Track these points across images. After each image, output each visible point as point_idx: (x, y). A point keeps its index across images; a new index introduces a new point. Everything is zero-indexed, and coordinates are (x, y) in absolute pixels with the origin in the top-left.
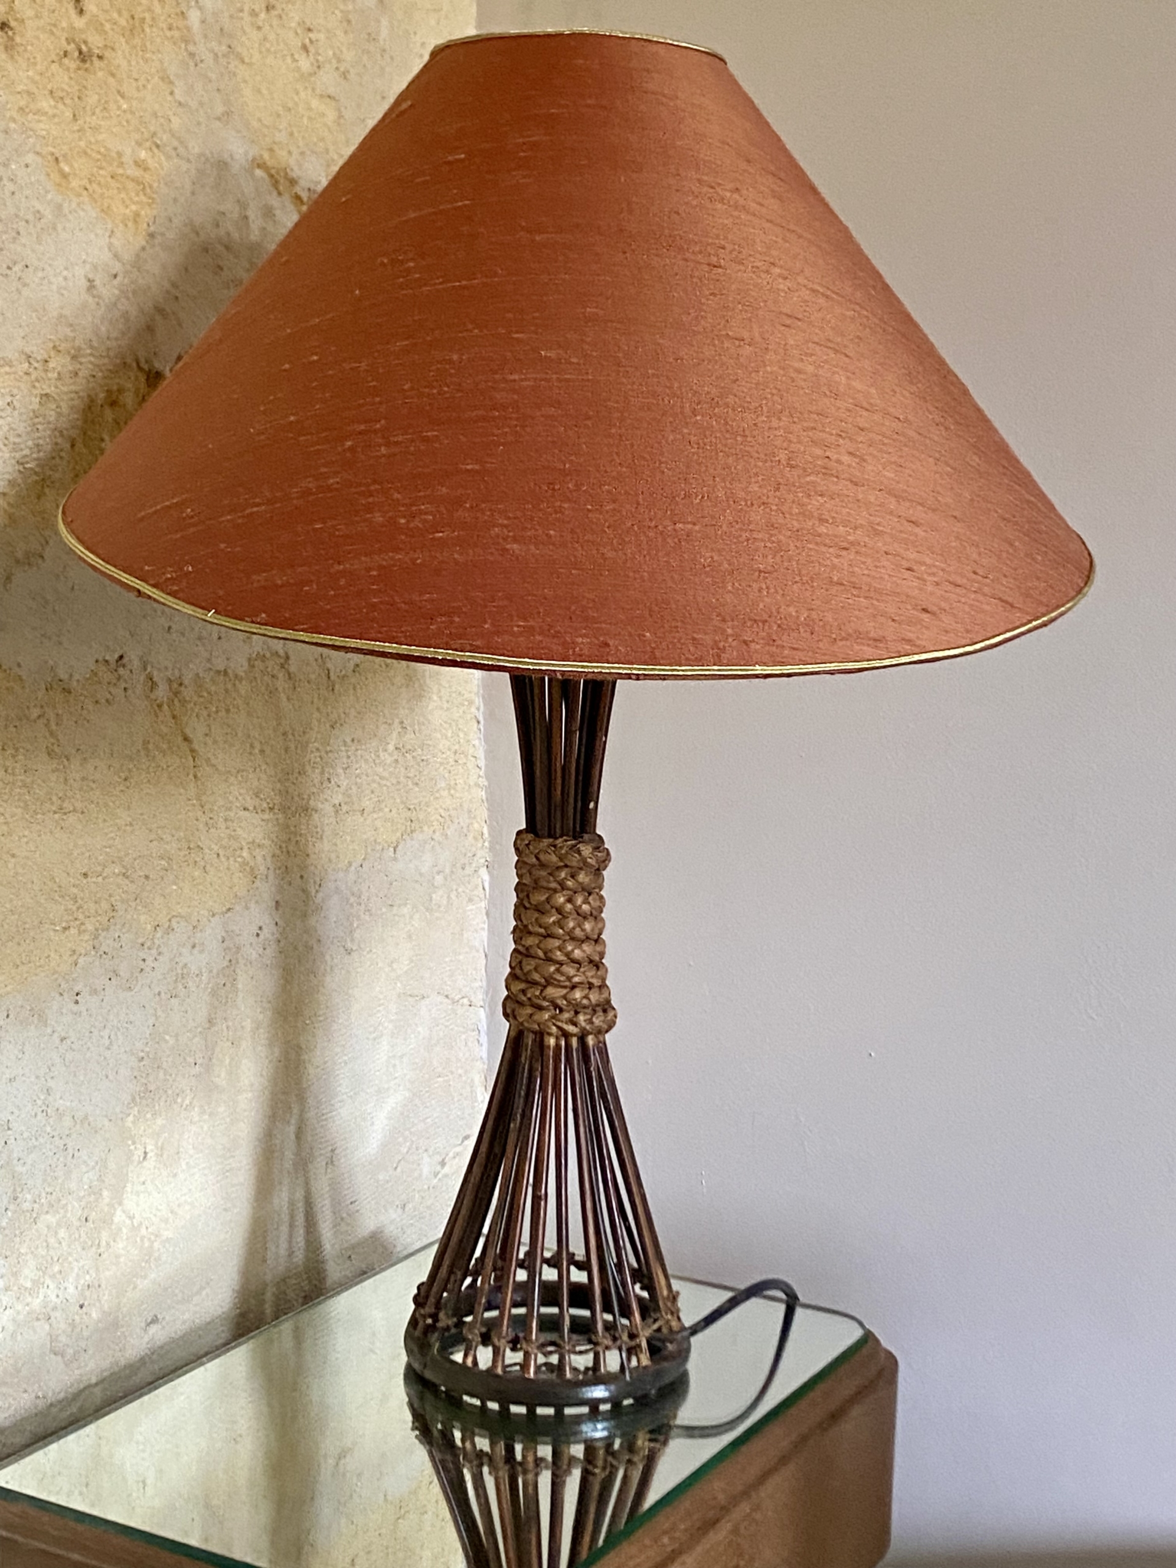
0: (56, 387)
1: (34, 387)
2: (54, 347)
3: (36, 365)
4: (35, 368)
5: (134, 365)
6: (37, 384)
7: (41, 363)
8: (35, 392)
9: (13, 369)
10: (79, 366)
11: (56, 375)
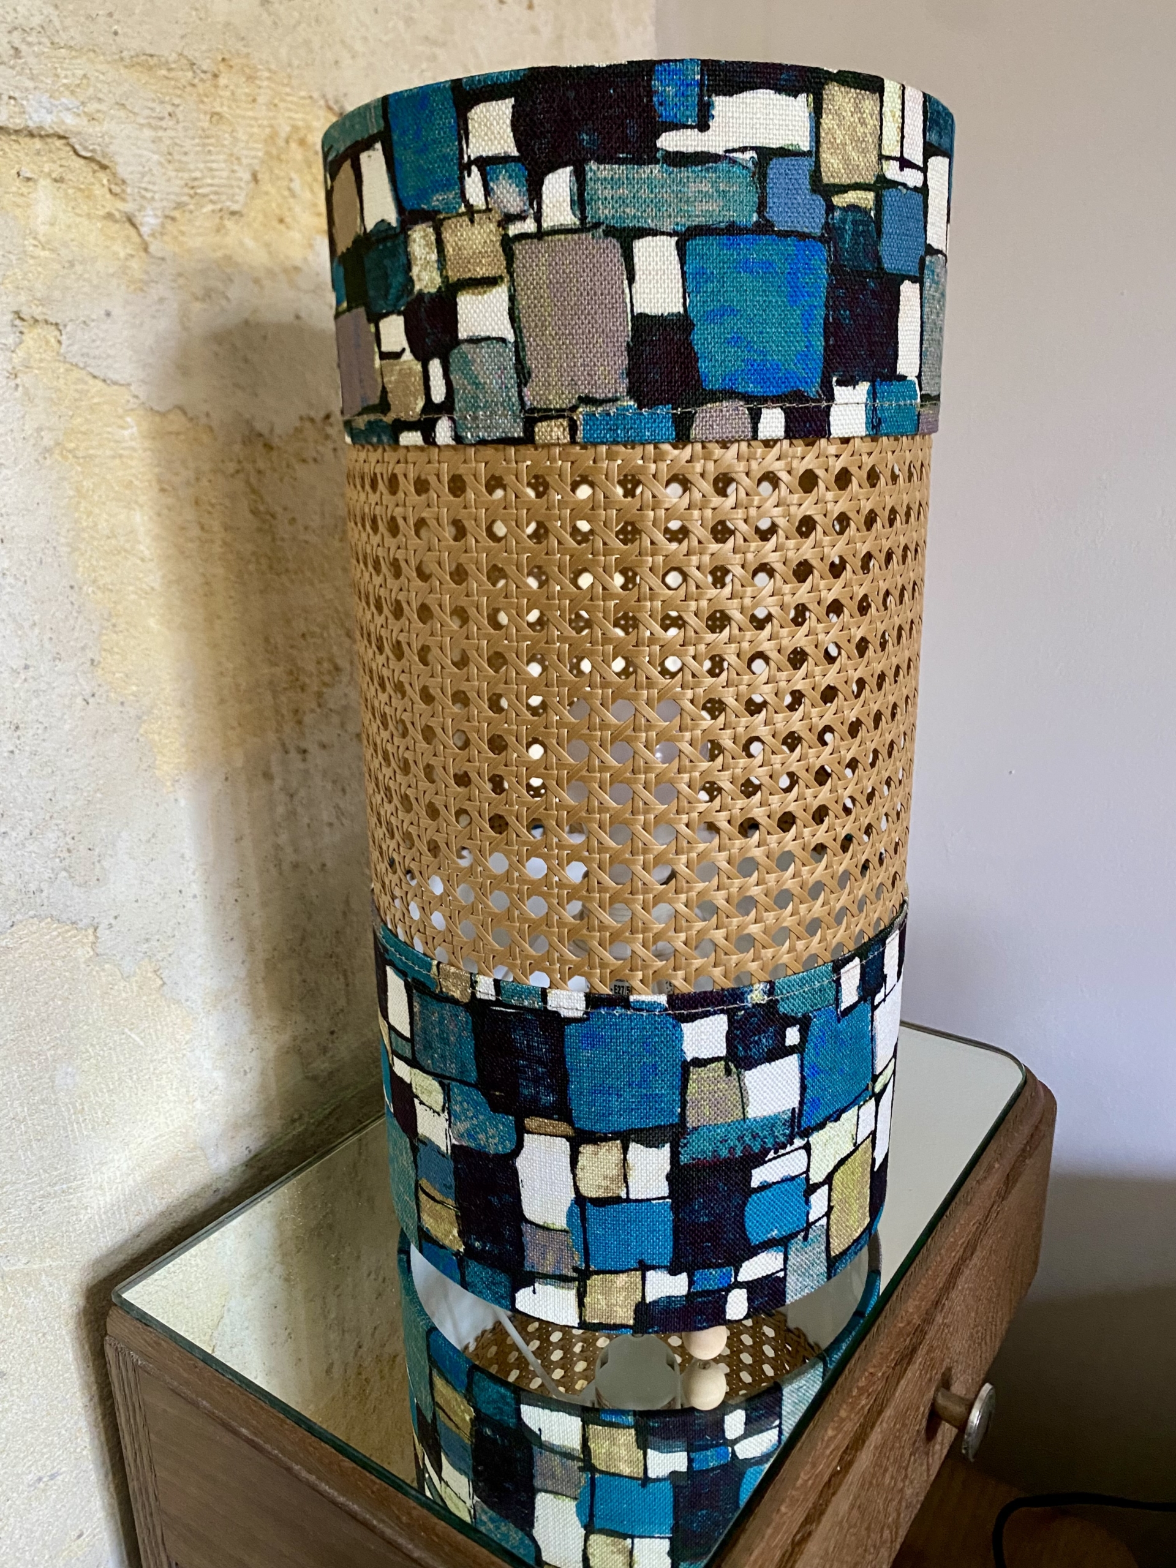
0: (230, 107)
1: (202, 102)
2: (223, 60)
3: (202, 75)
4: (202, 80)
5: (322, 102)
6: (205, 100)
7: (209, 76)
8: (201, 106)
9: (172, 75)
10: (257, 90)
11: (228, 94)
